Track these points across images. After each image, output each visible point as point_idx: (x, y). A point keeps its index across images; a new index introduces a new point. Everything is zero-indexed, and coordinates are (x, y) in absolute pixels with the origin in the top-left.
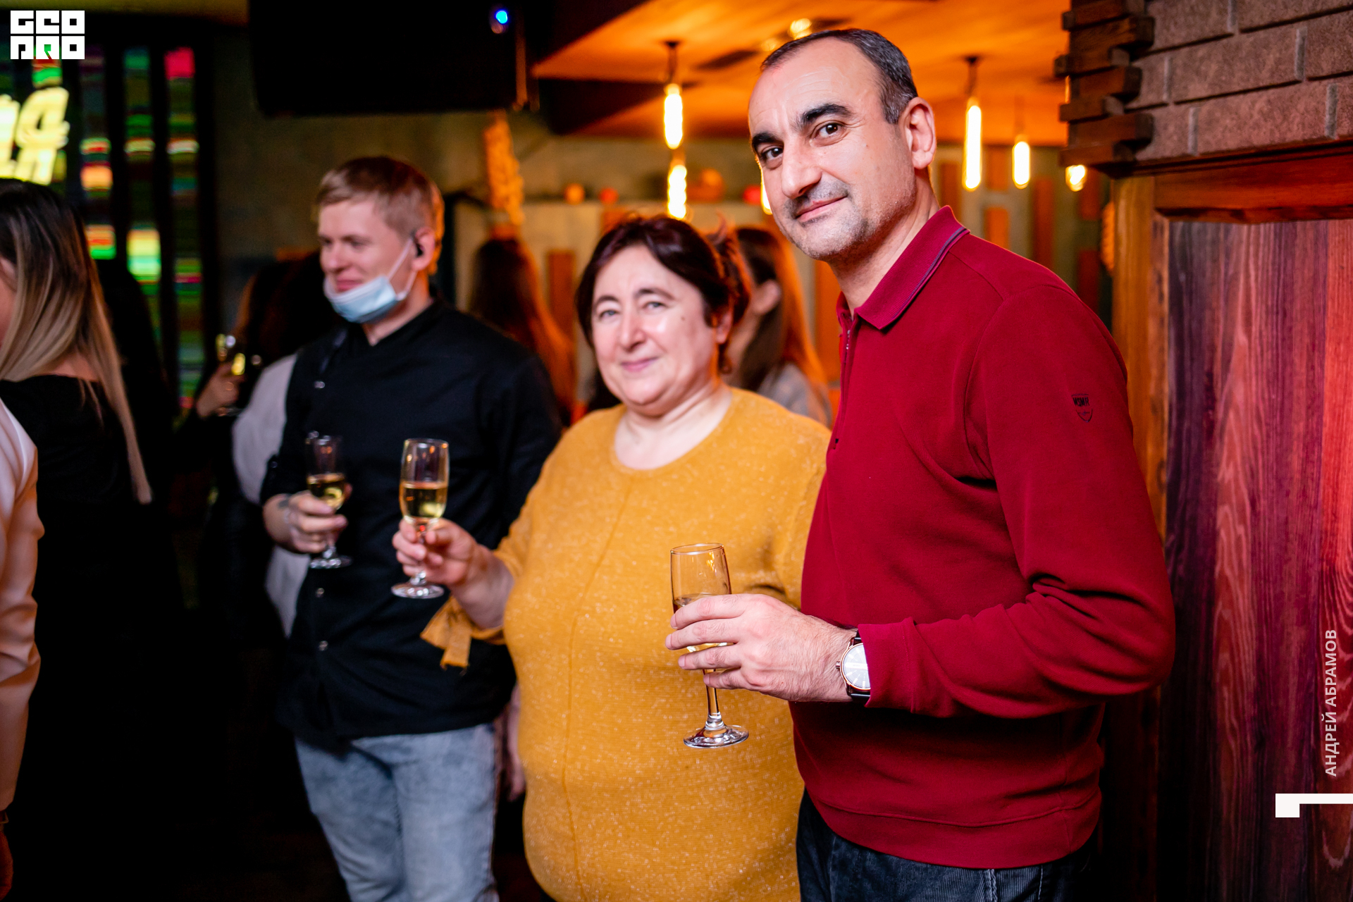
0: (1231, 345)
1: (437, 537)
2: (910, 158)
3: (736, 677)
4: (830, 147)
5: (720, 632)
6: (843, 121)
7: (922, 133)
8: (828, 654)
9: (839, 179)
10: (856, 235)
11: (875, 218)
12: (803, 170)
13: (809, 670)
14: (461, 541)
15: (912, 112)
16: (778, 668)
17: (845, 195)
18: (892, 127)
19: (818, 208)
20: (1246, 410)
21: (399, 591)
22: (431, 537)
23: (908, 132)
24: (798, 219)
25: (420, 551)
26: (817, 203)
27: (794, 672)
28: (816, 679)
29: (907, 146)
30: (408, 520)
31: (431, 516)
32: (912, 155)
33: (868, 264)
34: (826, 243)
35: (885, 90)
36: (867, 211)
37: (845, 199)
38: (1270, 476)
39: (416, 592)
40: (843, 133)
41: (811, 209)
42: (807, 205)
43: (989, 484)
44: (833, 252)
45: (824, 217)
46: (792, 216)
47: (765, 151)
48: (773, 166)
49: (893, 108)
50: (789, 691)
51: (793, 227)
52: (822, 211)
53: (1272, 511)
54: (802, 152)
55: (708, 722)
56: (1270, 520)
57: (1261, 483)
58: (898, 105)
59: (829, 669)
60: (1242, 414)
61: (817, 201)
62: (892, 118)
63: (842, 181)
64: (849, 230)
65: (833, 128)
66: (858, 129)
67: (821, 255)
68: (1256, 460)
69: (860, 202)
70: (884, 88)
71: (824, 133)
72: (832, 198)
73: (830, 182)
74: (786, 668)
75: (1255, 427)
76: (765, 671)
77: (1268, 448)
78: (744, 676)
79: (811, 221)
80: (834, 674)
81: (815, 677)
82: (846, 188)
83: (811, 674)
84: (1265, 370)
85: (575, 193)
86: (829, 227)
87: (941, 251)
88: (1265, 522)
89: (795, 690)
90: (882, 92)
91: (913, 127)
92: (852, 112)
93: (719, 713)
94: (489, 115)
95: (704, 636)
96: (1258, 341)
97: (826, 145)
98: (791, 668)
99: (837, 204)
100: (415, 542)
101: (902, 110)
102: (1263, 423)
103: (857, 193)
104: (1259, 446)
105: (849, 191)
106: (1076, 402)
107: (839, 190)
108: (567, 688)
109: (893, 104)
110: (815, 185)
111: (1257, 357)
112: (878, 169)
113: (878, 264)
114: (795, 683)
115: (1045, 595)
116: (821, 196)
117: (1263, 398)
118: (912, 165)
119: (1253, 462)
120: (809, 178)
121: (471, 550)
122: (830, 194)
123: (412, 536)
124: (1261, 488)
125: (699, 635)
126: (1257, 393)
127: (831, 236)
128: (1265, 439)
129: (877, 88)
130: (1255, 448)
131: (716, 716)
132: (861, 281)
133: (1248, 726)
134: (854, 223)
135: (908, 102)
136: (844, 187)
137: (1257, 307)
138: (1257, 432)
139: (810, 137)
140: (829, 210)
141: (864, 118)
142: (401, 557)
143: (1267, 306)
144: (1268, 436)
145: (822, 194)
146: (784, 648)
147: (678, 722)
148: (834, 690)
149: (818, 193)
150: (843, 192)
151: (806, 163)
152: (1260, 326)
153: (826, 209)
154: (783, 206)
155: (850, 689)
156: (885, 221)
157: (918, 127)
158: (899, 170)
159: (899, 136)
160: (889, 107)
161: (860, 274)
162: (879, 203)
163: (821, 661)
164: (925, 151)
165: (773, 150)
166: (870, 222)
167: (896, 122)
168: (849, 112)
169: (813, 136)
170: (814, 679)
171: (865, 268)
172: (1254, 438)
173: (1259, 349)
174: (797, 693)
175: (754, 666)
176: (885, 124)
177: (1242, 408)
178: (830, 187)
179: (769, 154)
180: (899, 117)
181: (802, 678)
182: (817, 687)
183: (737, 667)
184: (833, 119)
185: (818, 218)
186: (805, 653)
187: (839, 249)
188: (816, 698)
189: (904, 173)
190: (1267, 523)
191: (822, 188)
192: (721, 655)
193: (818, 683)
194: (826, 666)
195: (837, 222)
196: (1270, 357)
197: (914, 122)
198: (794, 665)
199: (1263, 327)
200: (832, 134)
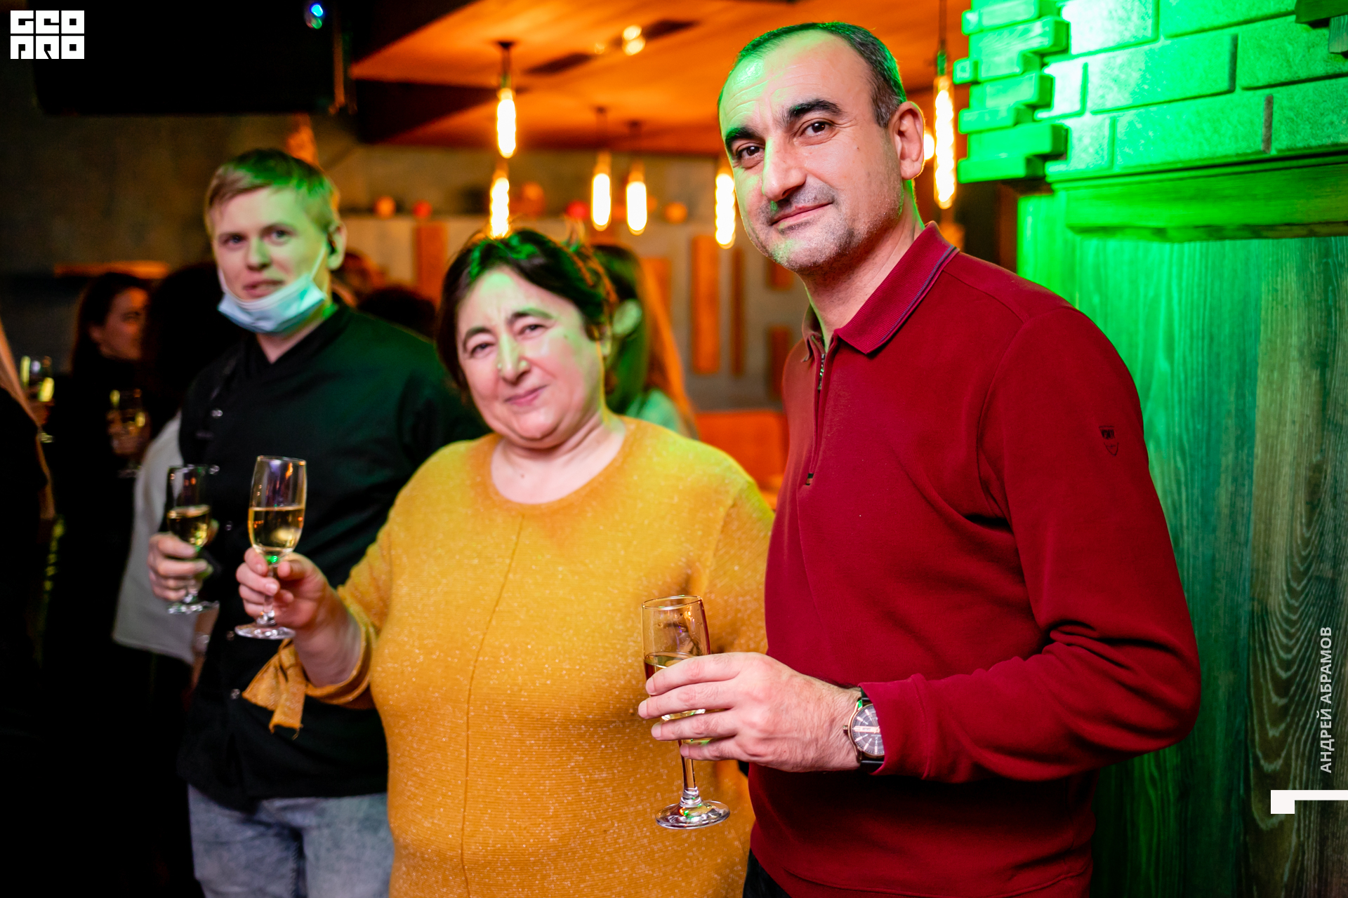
0: (1151, 372)
1: (292, 571)
2: (899, 166)
3: (729, 747)
4: (817, 146)
5: (713, 697)
6: (833, 120)
7: (910, 141)
8: (833, 717)
9: (826, 182)
10: (841, 245)
11: (862, 228)
12: (787, 170)
13: (813, 736)
14: (315, 577)
15: (902, 117)
16: (780, 736)
17: (831, 201)
18: (882, 131)
19: (799, 213)
20: (1168, 441)
21: (242, 631)
22: (284, 569)
23: (898, 138)
24: (774, 226)
25: (272, 586)
26: (800, 209)
27: (797, 739)
28: (821, 746)
29: (896, 153)
30: (256, 549)
31: (283, 545)
32: (900, 163)
33: (849, 281)
34: (808, 253)
35: (877, 90)
36: (854, 220)
37: (829, 206)
38: (1195, 510)
39: (263, 633)
40: (832, 133)
41: (792, 214)
42: (788, 211)
43: (1002, 523)
44: (815, 263)
45: (806, 224)
46: (768, 222)
47: (740, 148)
48: (749, 165)
49: (883, 110)
50: (792, 760)
51: (767, 234)
52: (803, 218)
53: (1197, 547)
54: (786, 150)
55: (684, 798)
56: (1195, 557)
57: (1185, 518)
58: (889, 108)
59: (834, 734)
60: (1163, 444)
61: (800, 205)
62: (882, 121)
63: (830, 185)
64: (834, 239)
65: (819, 127)
66: (848, 129)
67: (801, 266)
68: (1179, 493)
69: (848, 210)
70: (875, 87)
71: (810, 132)
72: (817, 203)
73: (815, 186)
74: (789, 735)
75: (1179, 459)
76: (768, 739)
77: (1192, 481)
78: (740, 745)
79: (791, 228)
80: (841, 740)
81: (820, 743)
82: (834, 194)
83: (817, 740)
84: (1189, 399)
85: (386, 207)
86: (811, 236)
87: (934, 270)
88: (1189, 560)
89: (799, 758)
90: (874, 91)
91: (901, 134)
92: (843, 110)
93: (696, 788)
94: (291, 118)
95: (692, 702)
96: (1181, 368)
97: (812, 145)
98: (795, 735)
99: (820, 211)
100: (265, 575)
101: (892, 114)
102: (1187, 455)
103: (843, 198)
104: (1183, 479)
105: (836, 197)
106: (1103, 435)
107: (825, 195)
108: (464, 751)
109: (884, 105)
110: (798, 188)
111: (1180, 384)
112: (869, 174)
113: (861, 282)
114: (799, 751)
115: (1069, 645)
116: (804, 200)
117: (1187, 429)
118: (900, 175)
119: (1176, 497)
120: (794, 179)
121: (323, 589)
122: (815, 198)
123: (262, 567)
124: (1185, 523)
125: (686, 701)
126: (1180, 423)
127: (813, 245)
128: (1189, 471)
129: (868, 87)
130: (1178, 483)
131: (693, 792)
132: (840, 299)
133: (1170, 775)
134: (840, 233)
135: (898, 105)
136: (831, 192)
137: (1180, 332)
138: (1180, 464)
139: (795, 135)
140: (812, 217)
141: (855, 119)
142: (244, 592)
143: (1192, 332)
144: (1193, 468)
145: (807, 199)
146: (787, 712)
147: (596, 781)
148: (841, 757)
149: (802, 197)
150: (829, 198)
151: (791, 162)
152: (1184, 352)
153: (809, 215)
154: (759, 210)
155: (862, 755)
156: (871, 233)
157: (906, 134)
158: (889, 178)
159: (889, 141)
160: (879, 108)
161: (839, 291)
162: (867, 212)
163: (827, 724)
164: (913, 161)
165: (748, 149)
166: (856, 232)
167: (886, 126)
168: (840, 110)
169: (798, 134)
170: (819, 746)
171: (845, 285)
172: (1176, 468)
173: (1182, 377)
174: (801, 763)
175: (754, 734)
176: (875, 127)
177: (1163, 438)
178: (815, 191)
179: (745, 153)
180: (890, 120)
181: (806, 746)
182: (823, 755)
183: (730, 736)
184: (822, 117)
185: (800, 225)
186: (809, 717)
187: (822, 260)
188: (820, 767)
189: (894, 182)
190: (1191, 560)
191: (807, 192)
192: (713, 722)
193: (823, 750)
194: (831, 730)
195: (820, 230)
196: (1195, 385)
197: (903, 128)
198: (798, 731)
199: (1187, 353)
200: (819, 133)
